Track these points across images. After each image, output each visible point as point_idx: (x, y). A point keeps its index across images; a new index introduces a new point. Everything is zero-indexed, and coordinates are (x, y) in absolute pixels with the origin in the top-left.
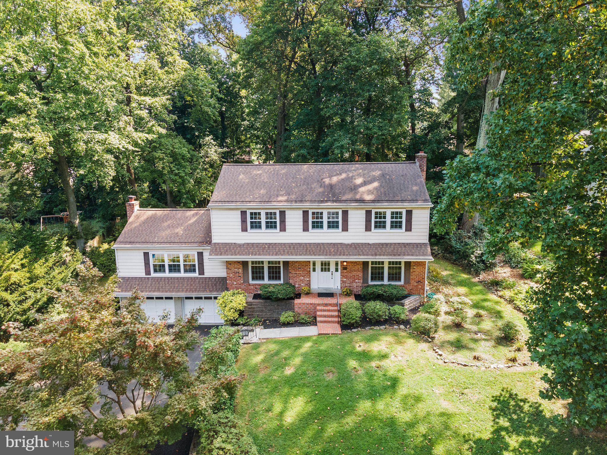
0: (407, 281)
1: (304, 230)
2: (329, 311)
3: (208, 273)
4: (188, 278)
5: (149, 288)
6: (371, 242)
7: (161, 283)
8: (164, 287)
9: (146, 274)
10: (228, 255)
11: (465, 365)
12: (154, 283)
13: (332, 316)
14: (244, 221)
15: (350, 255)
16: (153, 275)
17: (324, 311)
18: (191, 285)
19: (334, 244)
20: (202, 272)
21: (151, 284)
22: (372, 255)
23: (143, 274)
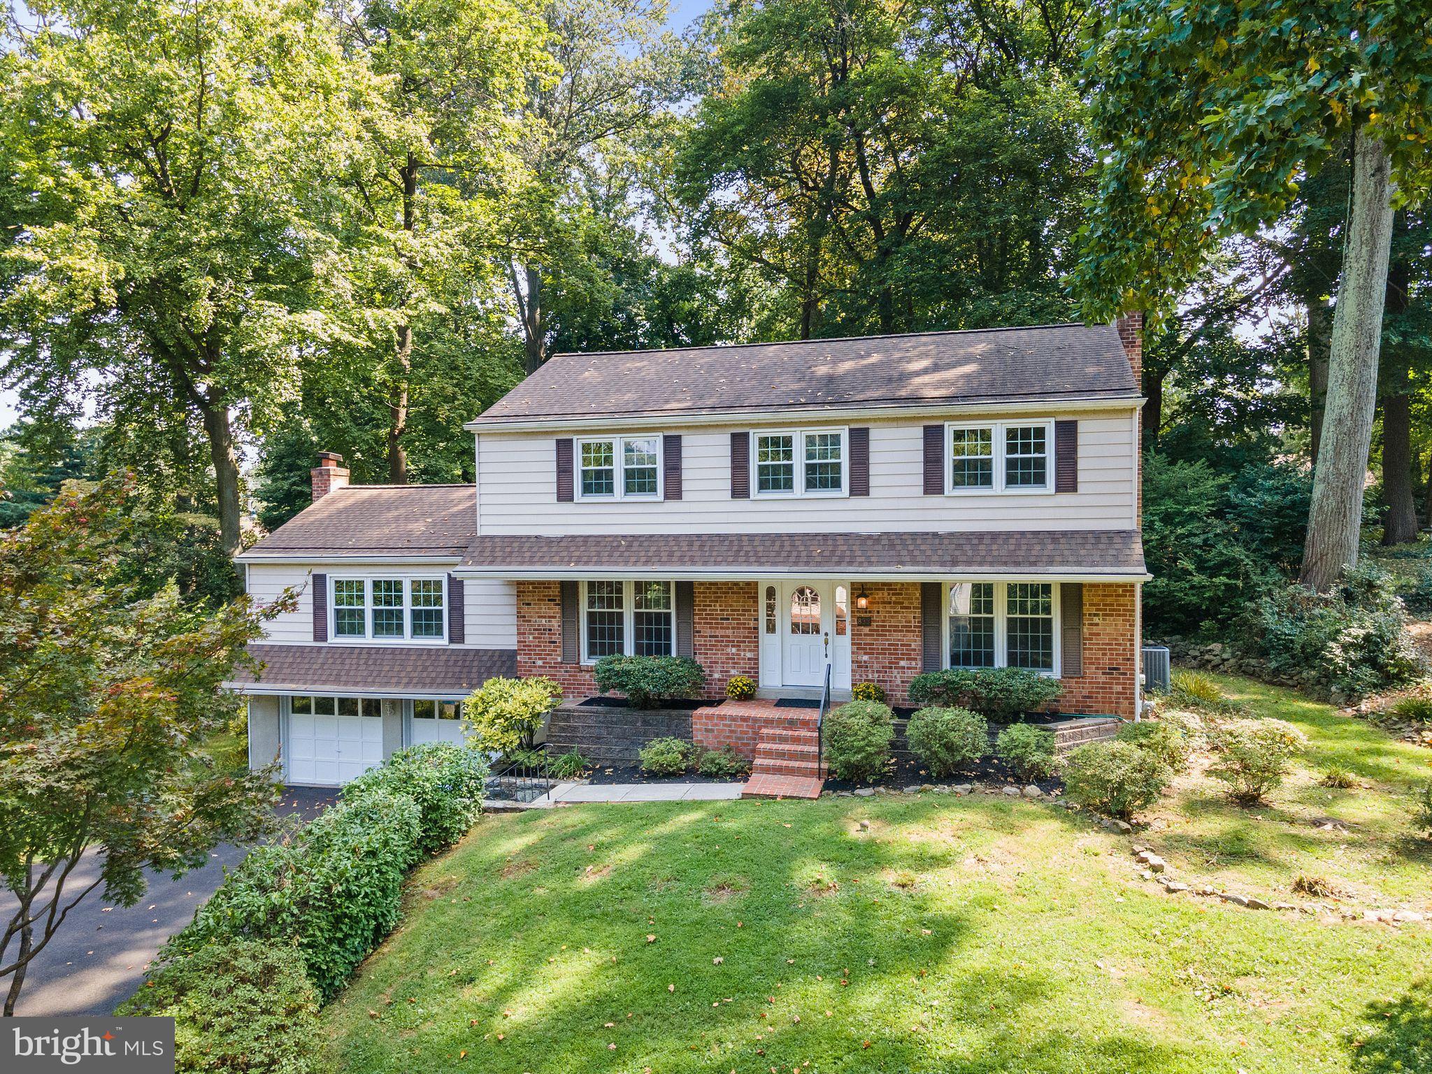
0: (1072, 669)
1: (733, 495)
2: (797, 740)
3: (473, 638)
4: (420, 652)
6: (942, 528)
7: (347, 661)
8: (352, 673)
9: (316, 639)
11: (1254, 905)
12: (330, 661)
13: (803, 756)
14: (564, 469)
15: (870, 563)
17: (783, 740)
18: (425, 669)
19: (825, 536)
20: (457, 634)
21: (323, 664)
22: (943, 564)
23: (307, 639)
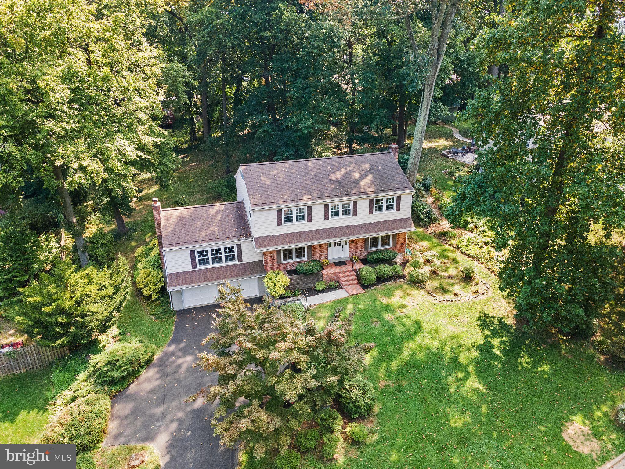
0: (394, 245)
1: (325, 219)
2: (348, 276)
3: (245, 260)
4: (229, 266)
5: (199, 279)
6: (373, 222)
7: (207, 273)
8: (211, 277)
9: (193, 268)
10: (270, 246)
11: (452, 301)
12: (201, 274)
13: (352, 280)
14: (279, 217)
15: (361, 234)
16: (199, 267)
17: (345, 276)
18: (234, 271)
19: (347, 226)
20: (240, 259)
21: (199, 276)
22: (376, 232)
23: (190, 269)
